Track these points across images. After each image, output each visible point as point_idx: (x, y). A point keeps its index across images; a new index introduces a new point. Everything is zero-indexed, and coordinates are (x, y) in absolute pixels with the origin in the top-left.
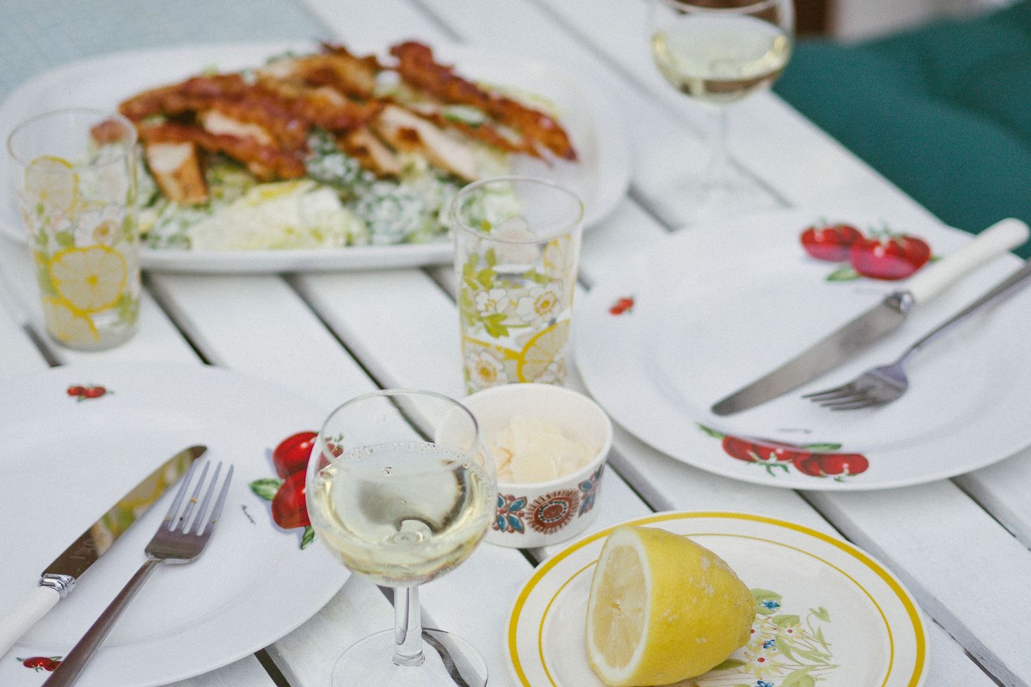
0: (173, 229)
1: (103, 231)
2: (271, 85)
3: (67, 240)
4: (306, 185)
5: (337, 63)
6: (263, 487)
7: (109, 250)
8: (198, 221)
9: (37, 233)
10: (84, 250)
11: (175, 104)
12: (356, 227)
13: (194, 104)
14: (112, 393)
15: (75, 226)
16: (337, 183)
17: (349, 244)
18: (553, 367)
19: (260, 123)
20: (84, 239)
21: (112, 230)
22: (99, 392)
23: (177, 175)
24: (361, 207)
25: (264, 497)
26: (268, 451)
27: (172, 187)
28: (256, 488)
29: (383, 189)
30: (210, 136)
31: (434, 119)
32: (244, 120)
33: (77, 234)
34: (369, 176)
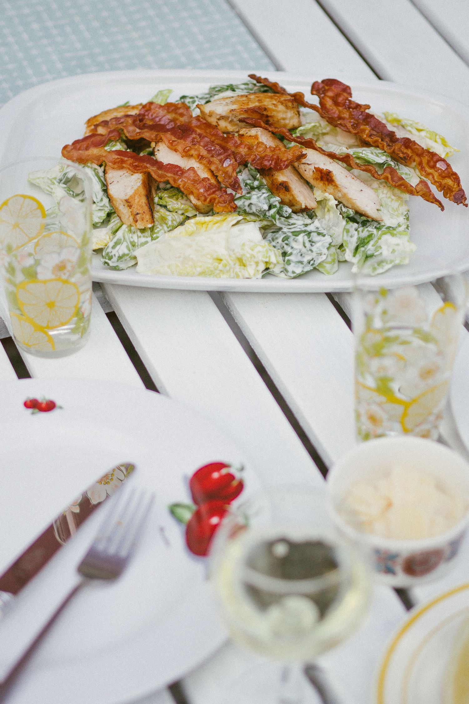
0: (122, 249)
1: (61, 267)
2: (213, 121)
3: (31, 274)
4: (235, 218)
5: (268, 102)
6: (179, 511)
7: (66, 282)
8: (143, 244)
9: (7, 265)
10: (45, 282)
11: (132, 132)
12: (274, 257)
13: (147, 135)
14: (61, 408)
15: (37, 263)
16: (260, 215)
17: (267, 272)
18: (432, 418)
19: (200, 158)
20: (45, 273)
21: (69, 267)
22: (50, 407)
23: (128, 203)
24: (280, 236)
25: (179, 520)
26: (185, 477)
27: (124, 211)
28: (173, 510)
29: (299, 221)
30: (159, 165)
31: (346, 160)
32: (186, 154)
33: (39, 269)
34: (288, 210)
